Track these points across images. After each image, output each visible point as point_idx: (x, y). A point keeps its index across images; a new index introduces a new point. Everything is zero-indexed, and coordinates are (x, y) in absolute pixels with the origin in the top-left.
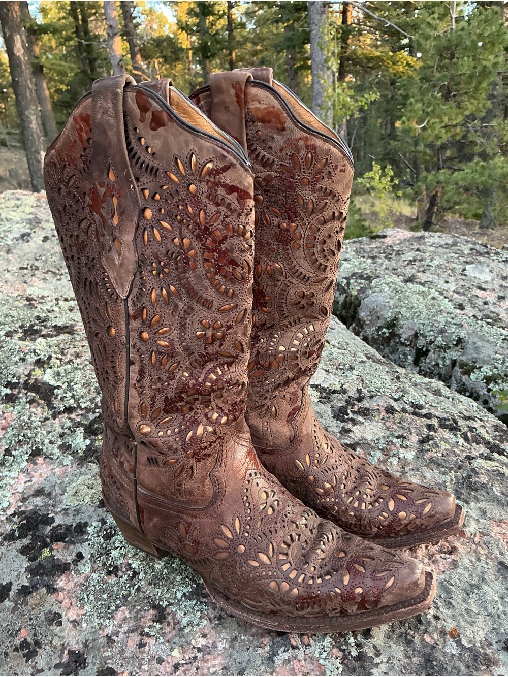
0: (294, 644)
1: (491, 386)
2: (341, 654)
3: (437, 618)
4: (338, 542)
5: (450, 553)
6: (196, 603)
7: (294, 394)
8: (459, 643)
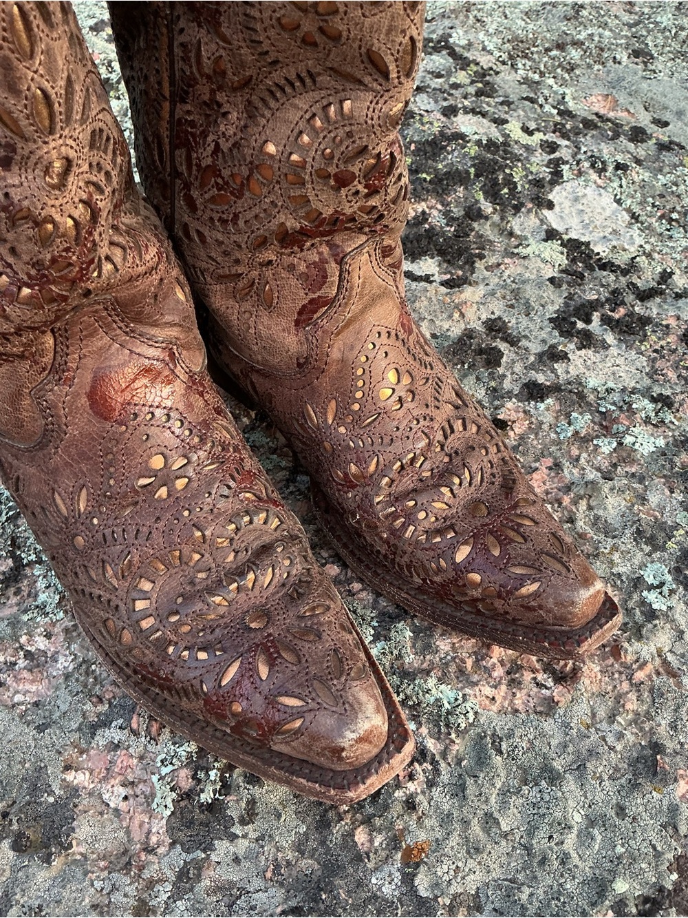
0: (134, 726)
2: (187, 785)
3: (410, 804)
4: (273, 594)
5: (561, 679)
7: (320, 266)
8: (408, 879)
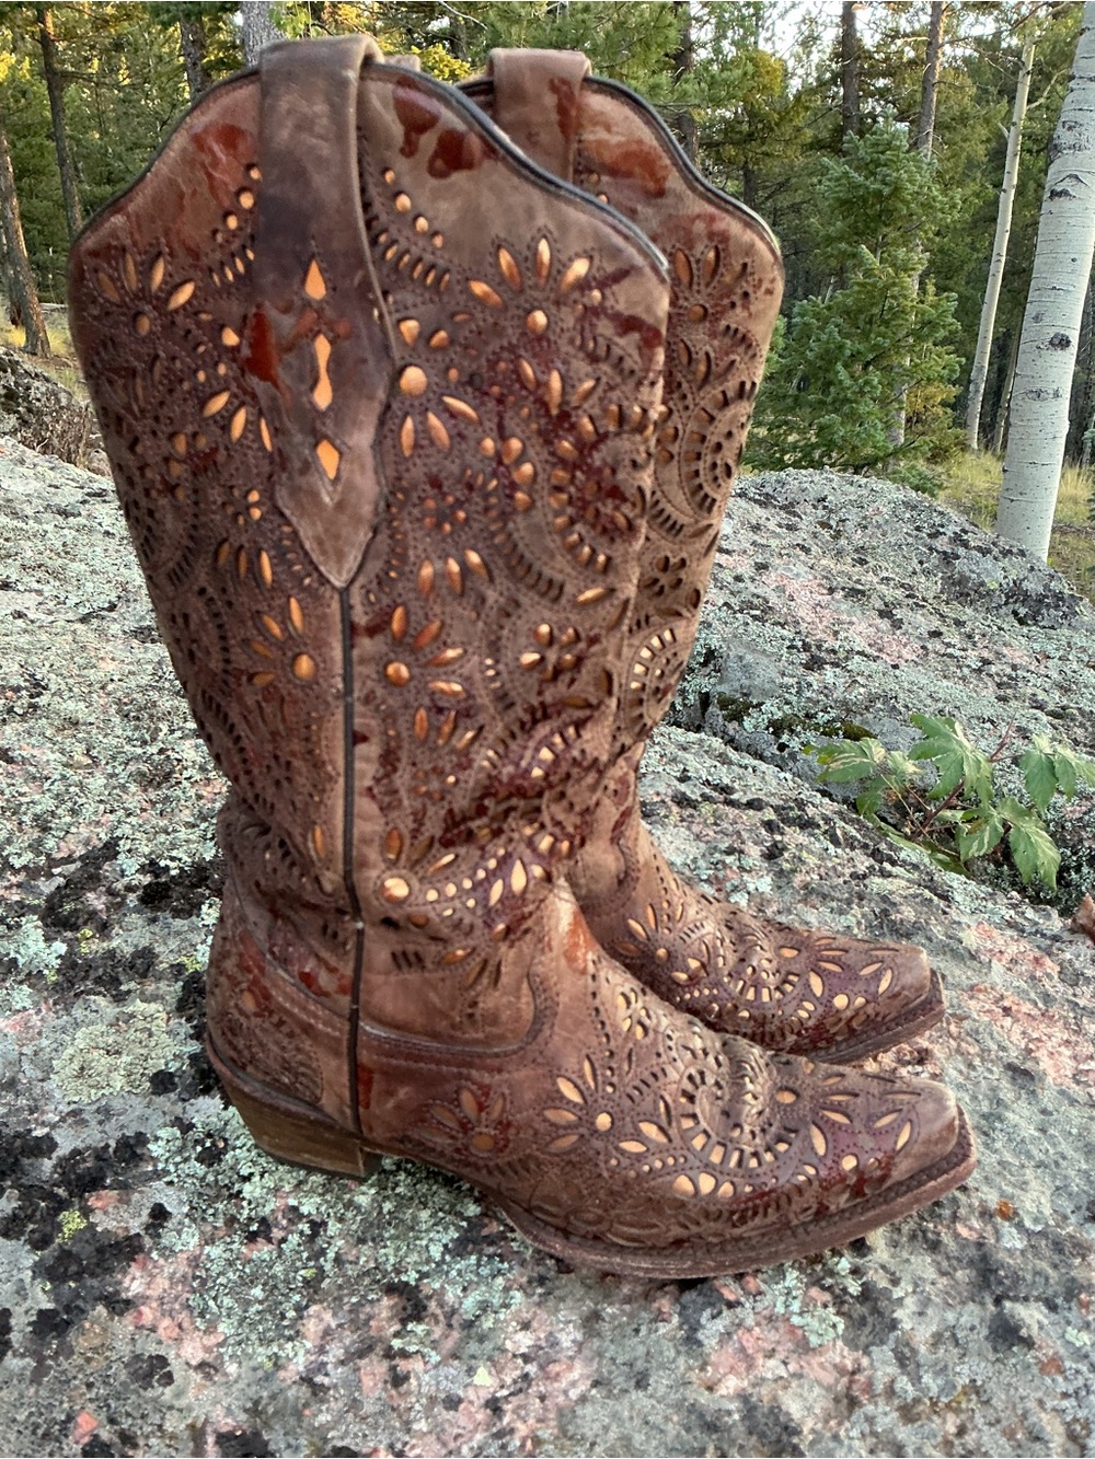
0: (732, 1298)
1: (785, 738)
2: (827, 1297)
5: (921, 1062)
6: (479, 1260)
7: (623, 781)
8: (1020, 1226)
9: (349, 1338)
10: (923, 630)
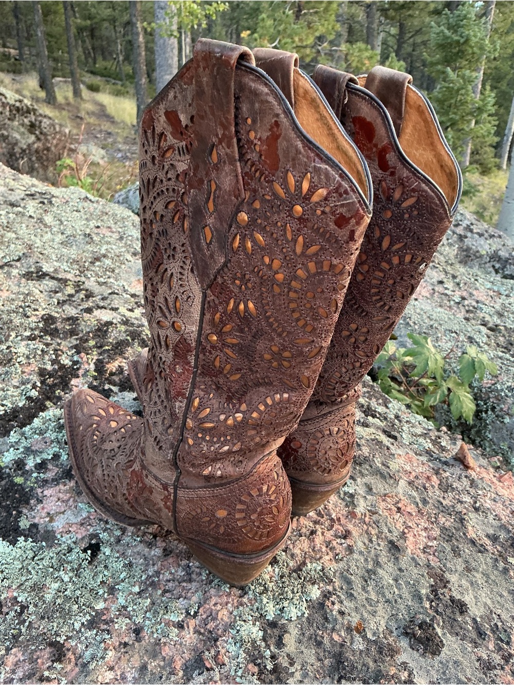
0: (209, 666)
2: (256, 669)
3: (342, 613)
5: (345, 537)
6: (98, 632)
8: (365, 637)
9: (27, 666)
10: (435, 280)
